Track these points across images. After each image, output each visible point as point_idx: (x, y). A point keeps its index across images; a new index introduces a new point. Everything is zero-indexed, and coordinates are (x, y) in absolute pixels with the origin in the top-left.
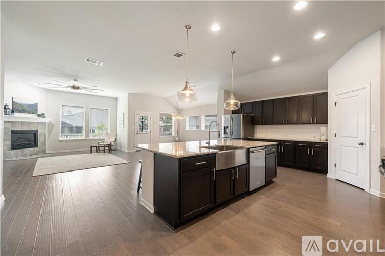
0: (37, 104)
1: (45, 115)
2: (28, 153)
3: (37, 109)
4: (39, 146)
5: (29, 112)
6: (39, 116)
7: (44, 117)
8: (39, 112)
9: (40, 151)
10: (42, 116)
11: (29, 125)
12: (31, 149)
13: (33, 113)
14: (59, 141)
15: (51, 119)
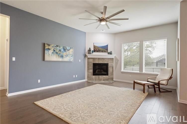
0: (107, 45)
1: (113, 53)
2: (102, 79)
3: (108, 49)
4: (109, 75)
5: (102, 52)
6: (108, 53)
7: (111, 54)
8: (109, 51)
9: (110, 78)
10: (111, 53)
11: (103, 60)
12: (104, 76)
13: (105, 52)
14: (121, 72)
15: (116, 55)
